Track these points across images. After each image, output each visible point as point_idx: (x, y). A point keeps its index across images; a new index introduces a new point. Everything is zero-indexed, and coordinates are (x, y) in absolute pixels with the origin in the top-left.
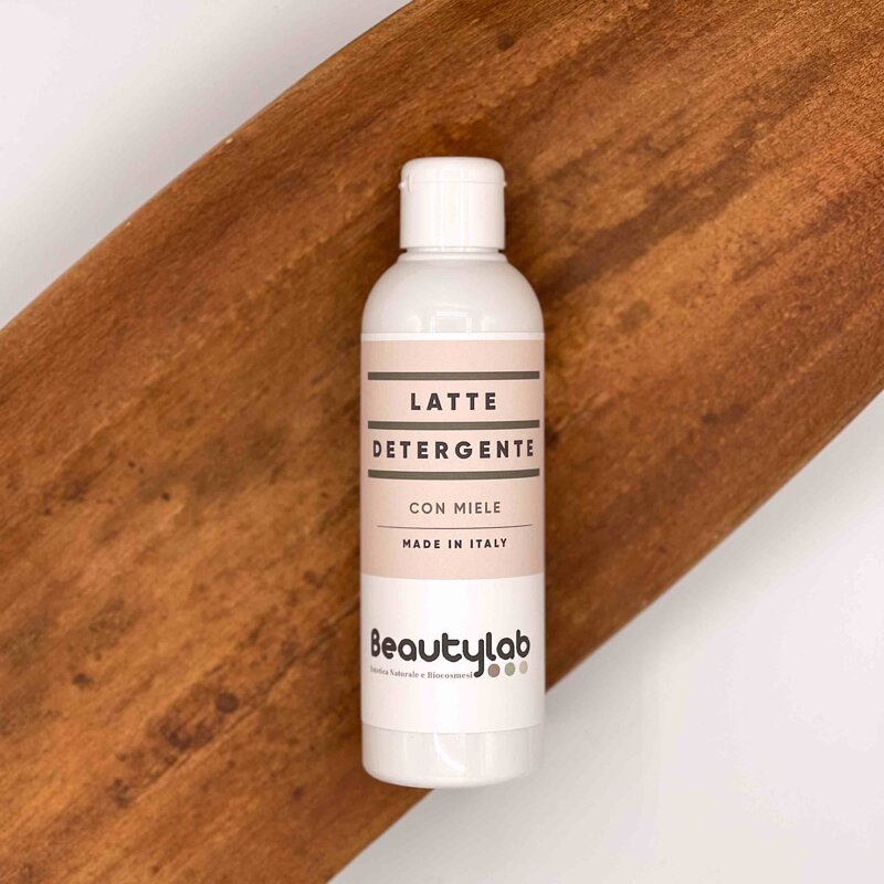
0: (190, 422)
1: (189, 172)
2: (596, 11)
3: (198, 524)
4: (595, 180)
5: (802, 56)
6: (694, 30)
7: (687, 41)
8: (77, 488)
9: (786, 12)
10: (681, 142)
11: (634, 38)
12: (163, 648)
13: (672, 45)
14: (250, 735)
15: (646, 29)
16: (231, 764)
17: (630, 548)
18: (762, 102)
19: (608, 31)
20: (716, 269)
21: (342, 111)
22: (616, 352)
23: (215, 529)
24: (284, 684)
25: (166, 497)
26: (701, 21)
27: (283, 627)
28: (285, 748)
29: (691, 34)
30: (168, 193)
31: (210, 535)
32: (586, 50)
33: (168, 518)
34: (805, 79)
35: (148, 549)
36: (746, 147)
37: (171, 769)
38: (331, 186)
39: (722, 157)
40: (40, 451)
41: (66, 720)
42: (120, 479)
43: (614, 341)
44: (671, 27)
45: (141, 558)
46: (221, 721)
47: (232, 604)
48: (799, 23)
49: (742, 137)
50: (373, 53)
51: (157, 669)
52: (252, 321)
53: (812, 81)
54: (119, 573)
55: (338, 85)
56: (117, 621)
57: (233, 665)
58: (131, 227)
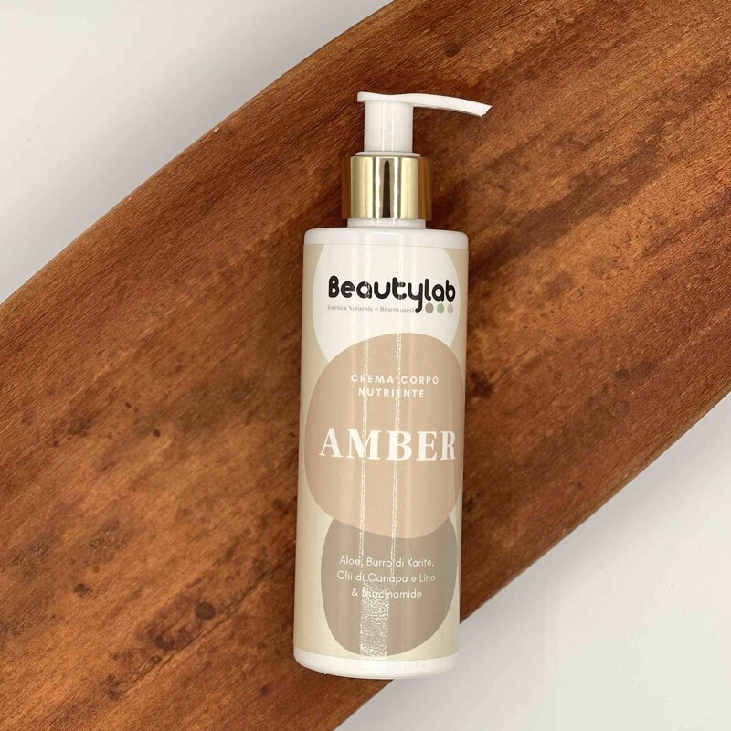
0: (179, 369)
1: (182, 156)
2: (529, 24)
3: (183, 457)
4: (527, 168)
5: (704, 64)
6: (612, 42)
7: (606, 51)
8: (82, 424)
9: (691, 27)
10: (600, 138)
11: (561, 48)
12: (152, 563)
13: (593, 54)
14: (224, 639)
15: (572, 40)
16: (208, 664)
17: (552, 484)
18: (669, 103)
19: (539, 41)
20: (629, 246)
21: (313, 107)
22: (543, 316)
23: (197, 463)
24: (254, 596)
25: (157, 434)
26: (618, 34)
27: (254, 547)
28: (254, 651)
29: (610, 45)
30: (163, 174)
31: (194, 467)
32: (519, 58)
33: (159, 450)
34: (706, 84)
35: (140, 477)
36: (656, 141)
37: (157, 667)
38: (302, 170)
39: (635, 150)
41: (68, 622)
42: (118, 417)
43: (541, 306)
44: (593, 39)
45: (135, 485)
46: (200, 626)
47: (211, 527)
48: (702, 36)
49: (652, 133)
50: (339, 57)
51: (147, 581)
52: (233, 284)
53: (712, 86)
54: (115, 497)
55: (309, 84)
56: (113, 539)
57: (211, 578)
58: (132, 201)
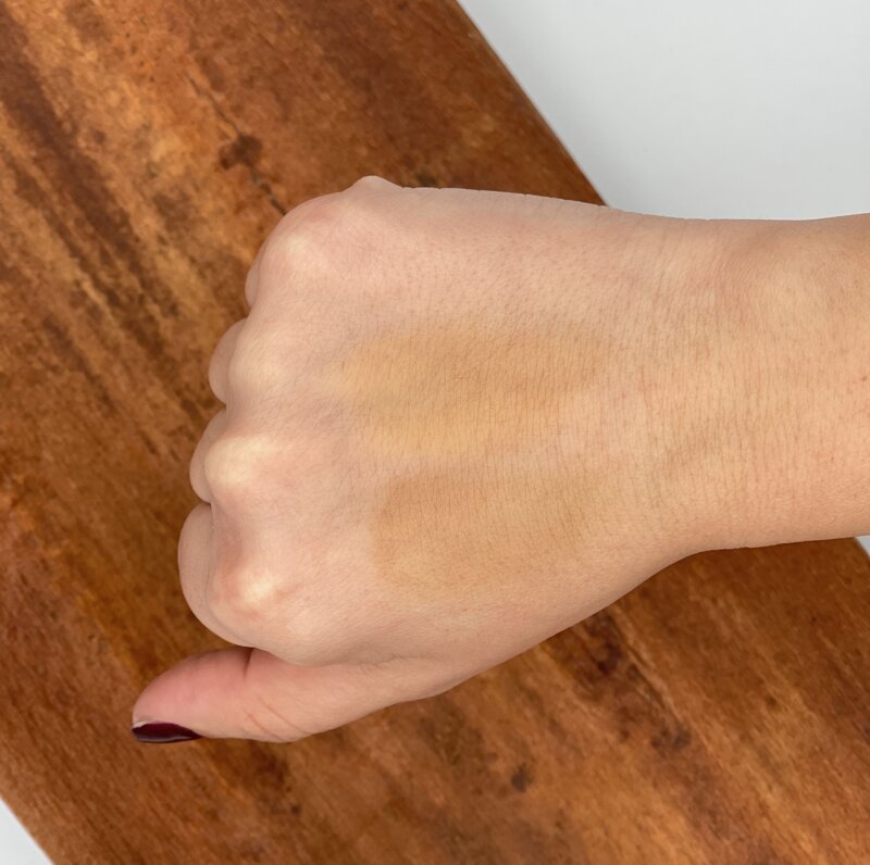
8: (268, 769)
17: (396, 49)
37: (644, 672)
40: (213, 816)
41: (568, 803)
56: (448, 730)
